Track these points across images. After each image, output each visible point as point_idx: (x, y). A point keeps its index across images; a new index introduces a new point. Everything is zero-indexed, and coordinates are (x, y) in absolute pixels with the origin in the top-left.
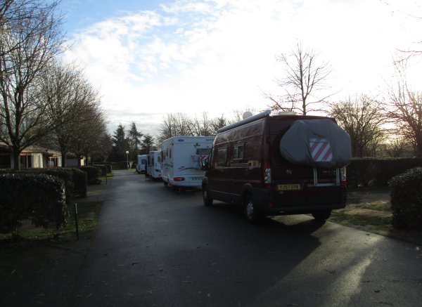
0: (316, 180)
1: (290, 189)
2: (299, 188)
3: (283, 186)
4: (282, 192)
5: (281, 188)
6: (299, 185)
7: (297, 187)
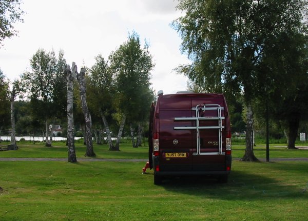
0: (199, 149)
1: (177, 156)
2: (185, 156)
3: (170, 154)
4: (169, 159)
5: (168, 155)
6: (185, 154)
7: (183, 155)
